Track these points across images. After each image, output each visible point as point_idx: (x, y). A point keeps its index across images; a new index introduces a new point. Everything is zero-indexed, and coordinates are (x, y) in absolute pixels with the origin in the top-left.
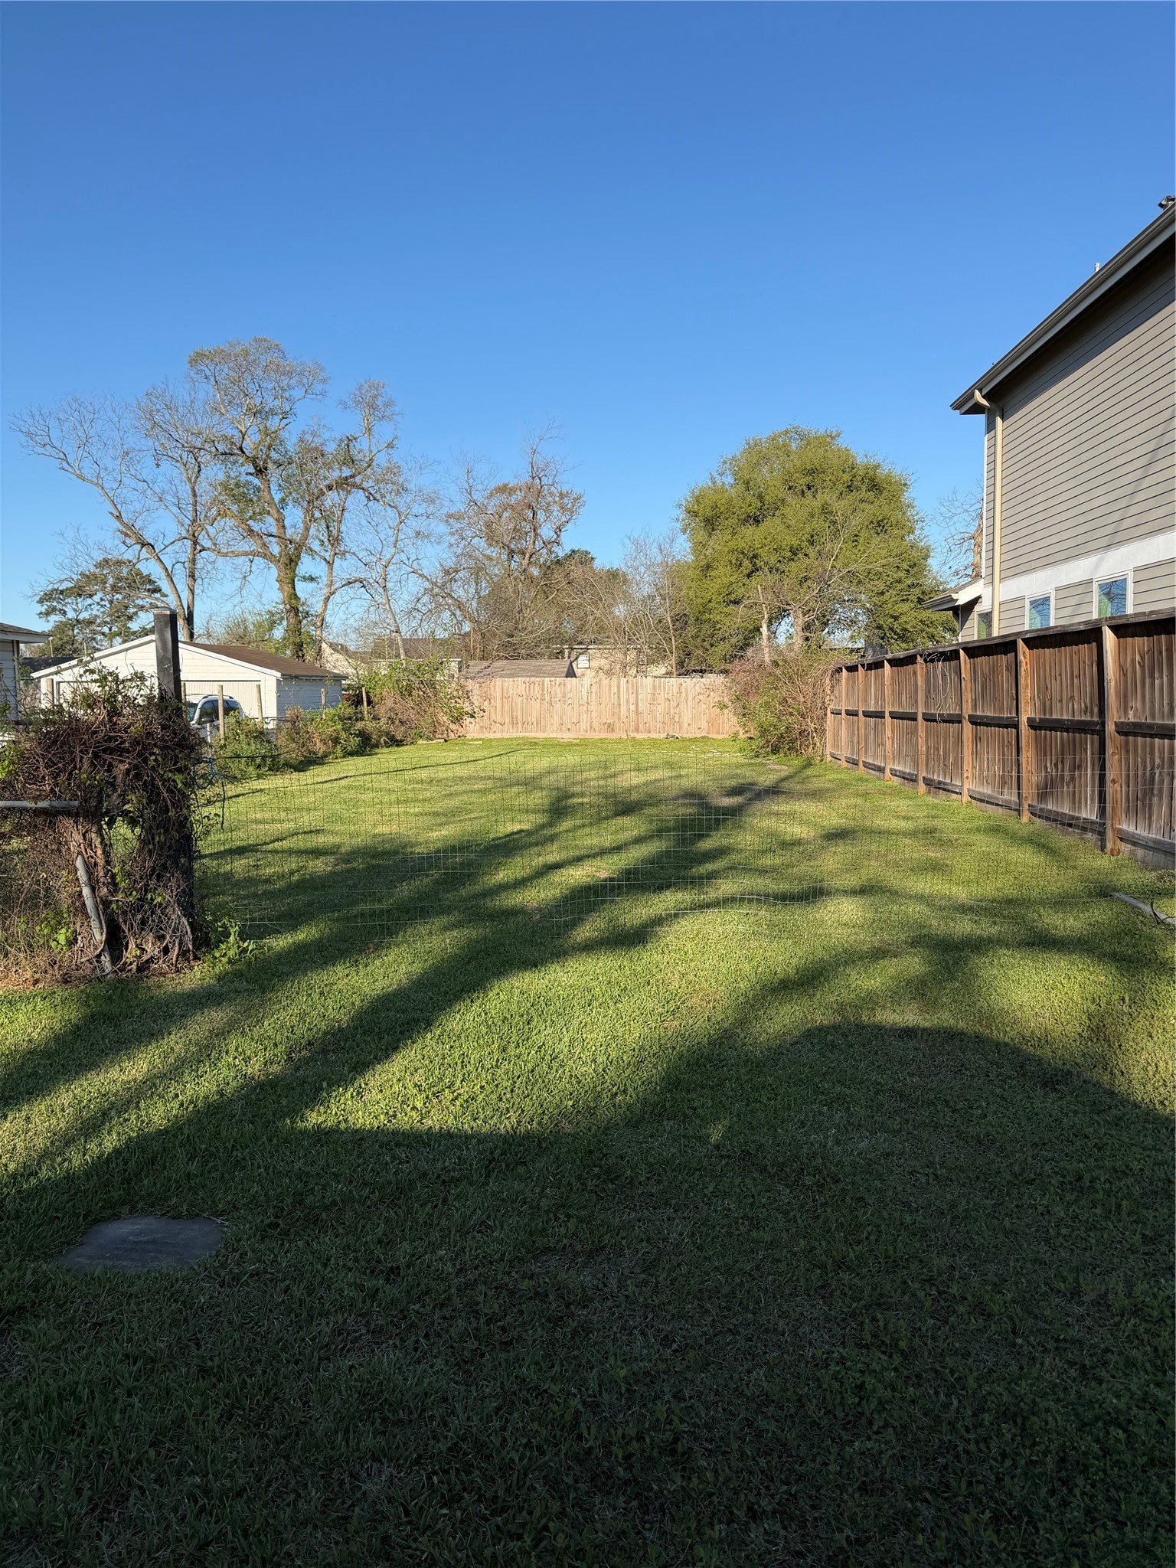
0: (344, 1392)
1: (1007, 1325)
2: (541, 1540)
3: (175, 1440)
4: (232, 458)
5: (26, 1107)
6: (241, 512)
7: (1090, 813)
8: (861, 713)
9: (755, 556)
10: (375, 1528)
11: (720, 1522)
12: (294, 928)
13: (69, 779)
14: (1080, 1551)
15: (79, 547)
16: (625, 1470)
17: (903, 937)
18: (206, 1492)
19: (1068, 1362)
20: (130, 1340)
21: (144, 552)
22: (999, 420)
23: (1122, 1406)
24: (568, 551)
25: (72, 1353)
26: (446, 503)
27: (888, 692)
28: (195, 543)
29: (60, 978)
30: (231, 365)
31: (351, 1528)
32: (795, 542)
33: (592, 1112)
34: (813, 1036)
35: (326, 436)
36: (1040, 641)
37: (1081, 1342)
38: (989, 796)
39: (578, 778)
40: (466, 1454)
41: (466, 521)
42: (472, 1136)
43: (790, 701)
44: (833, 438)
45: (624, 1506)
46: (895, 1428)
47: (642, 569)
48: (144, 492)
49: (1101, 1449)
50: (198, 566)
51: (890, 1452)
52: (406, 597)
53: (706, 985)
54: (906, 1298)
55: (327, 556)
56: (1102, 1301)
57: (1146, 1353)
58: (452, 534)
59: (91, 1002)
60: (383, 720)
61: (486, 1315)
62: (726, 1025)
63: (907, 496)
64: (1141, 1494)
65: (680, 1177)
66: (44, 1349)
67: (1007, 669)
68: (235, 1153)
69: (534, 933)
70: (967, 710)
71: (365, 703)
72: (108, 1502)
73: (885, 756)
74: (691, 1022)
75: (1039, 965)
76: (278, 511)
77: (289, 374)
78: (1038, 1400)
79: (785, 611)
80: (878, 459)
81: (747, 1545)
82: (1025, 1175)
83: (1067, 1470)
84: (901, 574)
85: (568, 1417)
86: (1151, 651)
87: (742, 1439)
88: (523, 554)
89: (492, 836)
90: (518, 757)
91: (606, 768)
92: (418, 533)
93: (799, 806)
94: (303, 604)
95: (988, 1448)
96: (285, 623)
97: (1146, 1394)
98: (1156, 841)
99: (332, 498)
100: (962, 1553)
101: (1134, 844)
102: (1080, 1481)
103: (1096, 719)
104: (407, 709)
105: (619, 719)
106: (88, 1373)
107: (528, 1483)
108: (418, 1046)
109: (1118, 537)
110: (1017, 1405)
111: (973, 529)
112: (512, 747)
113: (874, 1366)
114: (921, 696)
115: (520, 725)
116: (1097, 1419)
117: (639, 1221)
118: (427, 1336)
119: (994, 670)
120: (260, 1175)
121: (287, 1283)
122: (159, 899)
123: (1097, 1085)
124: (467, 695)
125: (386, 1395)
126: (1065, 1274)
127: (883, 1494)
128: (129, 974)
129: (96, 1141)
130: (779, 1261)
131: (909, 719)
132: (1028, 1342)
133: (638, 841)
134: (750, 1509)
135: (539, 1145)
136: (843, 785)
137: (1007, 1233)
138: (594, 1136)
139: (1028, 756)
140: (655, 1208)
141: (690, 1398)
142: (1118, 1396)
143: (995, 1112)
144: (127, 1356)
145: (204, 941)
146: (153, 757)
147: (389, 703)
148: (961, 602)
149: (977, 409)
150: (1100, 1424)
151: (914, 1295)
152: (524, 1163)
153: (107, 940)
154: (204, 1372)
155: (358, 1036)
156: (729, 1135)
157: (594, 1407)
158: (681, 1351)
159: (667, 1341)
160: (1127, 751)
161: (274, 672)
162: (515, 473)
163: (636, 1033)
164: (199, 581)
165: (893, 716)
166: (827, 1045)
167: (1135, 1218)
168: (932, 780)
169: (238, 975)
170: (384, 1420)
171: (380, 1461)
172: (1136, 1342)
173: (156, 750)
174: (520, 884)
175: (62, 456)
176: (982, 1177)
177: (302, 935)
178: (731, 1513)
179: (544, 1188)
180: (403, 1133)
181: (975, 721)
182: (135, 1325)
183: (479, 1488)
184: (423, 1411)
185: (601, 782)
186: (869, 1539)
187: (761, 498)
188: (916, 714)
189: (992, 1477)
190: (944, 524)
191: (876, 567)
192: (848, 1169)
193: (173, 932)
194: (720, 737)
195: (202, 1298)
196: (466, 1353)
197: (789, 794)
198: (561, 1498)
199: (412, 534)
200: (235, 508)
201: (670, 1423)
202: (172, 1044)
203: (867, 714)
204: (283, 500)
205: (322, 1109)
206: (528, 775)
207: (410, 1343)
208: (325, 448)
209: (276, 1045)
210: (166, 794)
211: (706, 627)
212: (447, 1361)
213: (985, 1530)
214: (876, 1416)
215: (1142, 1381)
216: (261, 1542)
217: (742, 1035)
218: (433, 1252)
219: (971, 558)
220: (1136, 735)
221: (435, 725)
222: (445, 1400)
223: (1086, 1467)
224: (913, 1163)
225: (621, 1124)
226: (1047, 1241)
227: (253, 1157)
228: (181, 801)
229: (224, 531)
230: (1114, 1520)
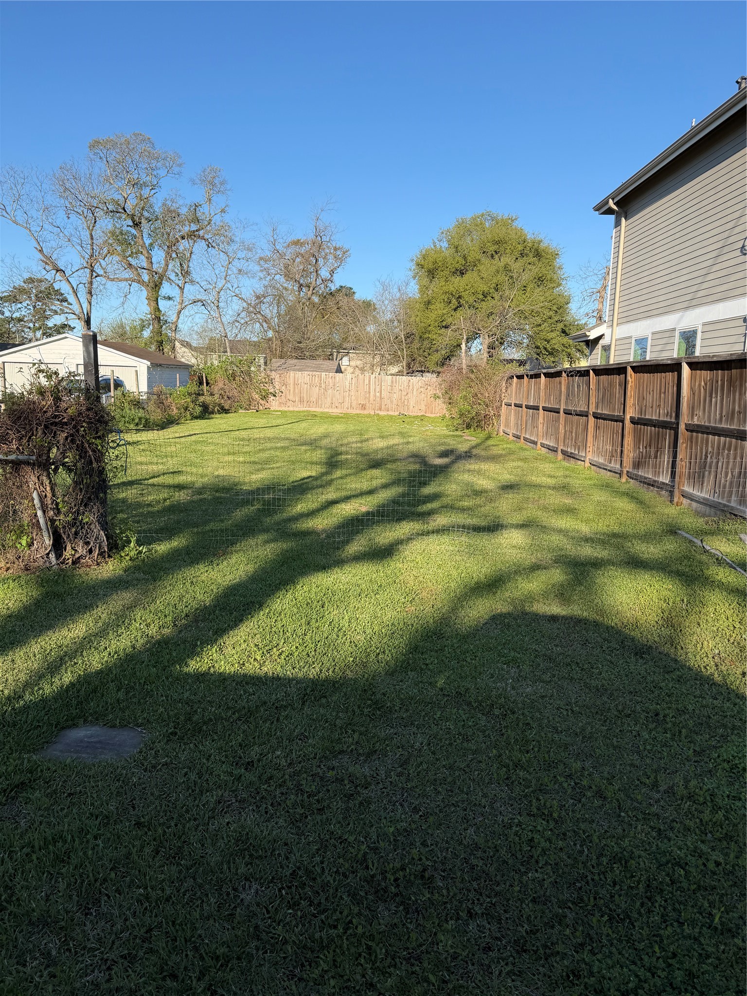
0: (225, 838)
1: (615, 804)
2: (348, 929)
3: (125, 866)
4: (118, 215)
5: (11, 653)
6: (124, 251)
7: (665, 479)
8: (524, 406)
9: (460, 297)
10: (250, 921)
11: (451, 919)
12: (170, 538)
13: (28, 441)
14: (658, 939)
15: (14, 269)
16: (395, 888)
17: (549, 556)
18: (147, 898)
19: (651, 827)
20: (92, 804)
21: (59, 276)
22: (623, 220)
23: (682, 855)
24: (338, 286)
25: (58, 812)
26: (259, 251)
27: (542, 394)
28: (92, 271)
29: (23, 567)
30: (118, 150)
31: (236, 921)
32: (486, 289)
33: (365, 665)
34: (496, 619)
35: (181, 202)
36: (642, 368)
37: (658, 815)
38: (602, 464)
39: (345, 441)
40: (301, 877)
41: (272, 263)
42: (293, 679)
43: (479, 395)
44: (512, 221)
45: (395, 909)
46: (551, 865)
47: (386, 302)
48: (58, 235)
49: (671, 880)
50: (94, 286)
51: (550, 880)
52: (230, 312)
53: (430, 584)
54: (556, 786)
55: (180, 283)
56: (670, 791)
57: (696, 823)
58: (261, 271)
59: (45, 584)
60: (216, 396)
61: (307, 792)
62: (444, 611)
63: (558, 262)
64: (692, 906)
65: (420, 708)
66: (40, 809)
67: (620, 385)
68: (146, 686)
69: (322, 546)
70: (592, 409)
71: (205, 384)
72: (88, 903)
73: (538, 435)
74: (422, 609)
75: (632, 577)
76: (148, 252)
77: (157, 159)
78: (634, 850)
79: (477, 334)
80: (541, 237)
81: (467, 933)
82: (625, 712)
83: (651, 892)
84: (551, 313)
85: (360, 856)
86: (711, 380)
87: (462, 870)
88: (309, 287)
89: (291, 480)
90: (304, 425)
91: (361, 435)
92: (240, 271)
93: (484, 466)
94: (164, 315)
95: (606, 878)
96: (151, 327)
97: (696, 847)
98: (704, 499)
99: (183, 245)
100: (591, 939)
101: (692, 500)
102: (658, 898)
103: (673, 420)
104: (232, 389)
105: (369, 401)
106: (69, 825)
107: (339, 894)
108: (255, 620)
109: (694, 302)
110: (622, 853)
111: (599, 286)
112: (301, 417)
113: (539, 828)
114: (563, 398)
115: (305, 403)
116: (668, 862)
117: (395, 734)
118: (272, 805)
119: (611, 384)
120: (163, 701)
121: (186, 770)
122: (87, 520)
123: (667, 655)
124: (271, 381)
125: (251, 841)
126: (649, 774)
127: (545, 904)
128: (67, 566)
129: (59, 677)
130: (481, 762)
131: (555, 412)
132: (628, 815)
133: (385, 486)
134: (469, 912)
135: (334, 685)
136: (511, 453)
137: (615, 748)
138: (367, 680)
139: (629, 440)
140: (405, 727)
141: (431, 845)
142: (680, 849)
143: (607, 671)
144: (91, 814)
145: (114, 547)
146: (83, 429)
147: (221, 385)
148: (591, 338)
149: (610, 211)
150: (670, 865)
151: (561, 784)
152: (325, 697)
153: (53, 545)
154: (138, 824)
155: (217, 612)
156: (449, 682)
157: (375, 850)
158: (425, 817)
159: (416, 810)
160: (692, 442)
161: (145, 361)
162: (305, 233)
163: (389, 615)
164: (94, 296)
165: (545, 409)
166: (505, 625)
167: (689, 739)
168: (567, 452)
169: (137, 568)
170: (251, 856)
171: (250, 881)
172: (690, 816)
173: (84, 424)
174: (312, 514)
175: (3, 207)
176: (599, 712)
177: (176, 543)
178: (458, 914)
179: (338, 712)
180: (250, 676)
181: (596, 416)
182: (95, 796)
183: (310, 898)
184: (274, 850)
185: (359, 445)
186: (538, 931)
187: (465, 258)
188: (559, 409)
189: (608, 895)
190: (581, 283)
191: (536, 308)
192: (520, 705)
193: (95, 539)
194: (433, 416)
195: (134, 778)
196: (297, 816)
197: (478, 458)
198: (358, 903)
199: (236, 271)
200: (119, 248)
201: (420, 859)
202: (100, 614)
203: (528, 407)
204: (151, 245)
205: (198, 659)
206: (313, 438)
207: (262, 809)
208: (180, 211)
209: (166, 616)
210: (91, 453)
211: (425, 343)
212: (285, 820)
213: (605, 926)
214: (540, 858)
215: (694, 840)
216: (183, 930)
217: (454, 618)
218: (273, 752)
219: (597, 305)
220: (697, 432)
221: (250, 400)
222: (286, 844)
223: (662, 891)
224: (558, 702)
225: (383, 673)
226: (638, 753)
227: (157, 689)
228: (100, 456)
229: (112, 264)
230: (679, 922)
